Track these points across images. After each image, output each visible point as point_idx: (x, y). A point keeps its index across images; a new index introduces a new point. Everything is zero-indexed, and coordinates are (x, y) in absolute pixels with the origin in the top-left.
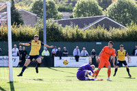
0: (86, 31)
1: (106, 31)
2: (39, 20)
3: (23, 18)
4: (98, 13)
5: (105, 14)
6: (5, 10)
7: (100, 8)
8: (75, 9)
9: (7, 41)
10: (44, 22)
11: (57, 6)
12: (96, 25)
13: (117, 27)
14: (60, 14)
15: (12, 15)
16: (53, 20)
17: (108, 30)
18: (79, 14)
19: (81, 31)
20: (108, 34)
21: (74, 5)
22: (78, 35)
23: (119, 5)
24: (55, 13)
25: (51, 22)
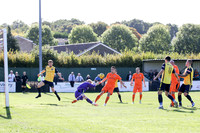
0: (81, 57)
1: (100, 57)
2: (35, 46)
3: (19, 44)
4: (93, 39)
5: (100, 40)
6: (2, 36)
7: (95, 34)
8: (70, 35)
9: (3, 67)
10: (40, 48)
11: (53, 33)
12: (91, 51)
13: (112, 53)
14: (55, 40)
15: (8, 41)
16: (48, 46)
17: (103, 55)
18: (74, 40)
19: (76, 57)
20: (103, 60)
21: (69, 32)
22: (73, 61)
23: (113, 32)
24: (51, 40)
25: (47, 48)
